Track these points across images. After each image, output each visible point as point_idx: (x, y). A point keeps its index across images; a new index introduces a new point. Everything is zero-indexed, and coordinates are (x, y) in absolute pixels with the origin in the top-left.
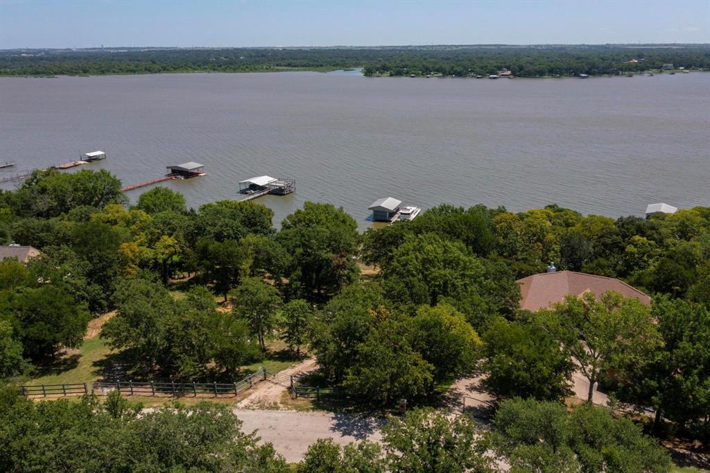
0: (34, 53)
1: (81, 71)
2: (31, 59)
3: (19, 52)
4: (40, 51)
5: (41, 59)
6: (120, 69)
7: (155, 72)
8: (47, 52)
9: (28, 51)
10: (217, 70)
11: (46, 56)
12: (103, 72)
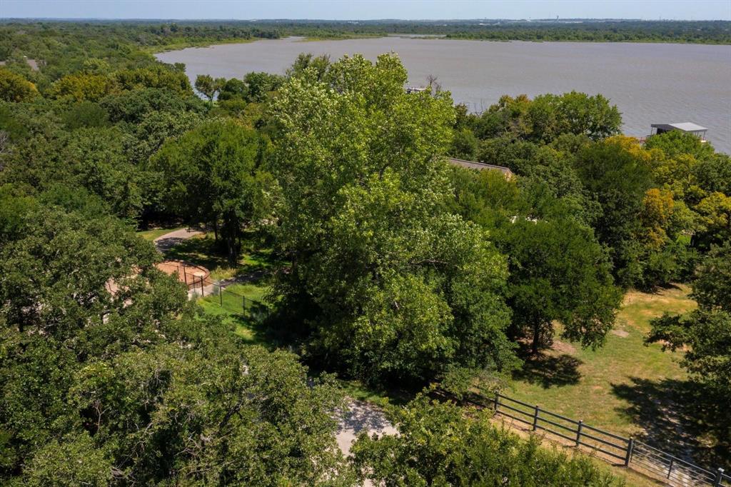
0: (490, 23)
1: (535, 38)
2: (488, 27)
3: (478, 21)
4: (496, 21)
5: (498, 26)
6: (577, 37)
7: (616, 41)
8: (502, 22)
9: (486, 21)
10: (693, 41)
11: (501, 25)
12: (557, 39)
